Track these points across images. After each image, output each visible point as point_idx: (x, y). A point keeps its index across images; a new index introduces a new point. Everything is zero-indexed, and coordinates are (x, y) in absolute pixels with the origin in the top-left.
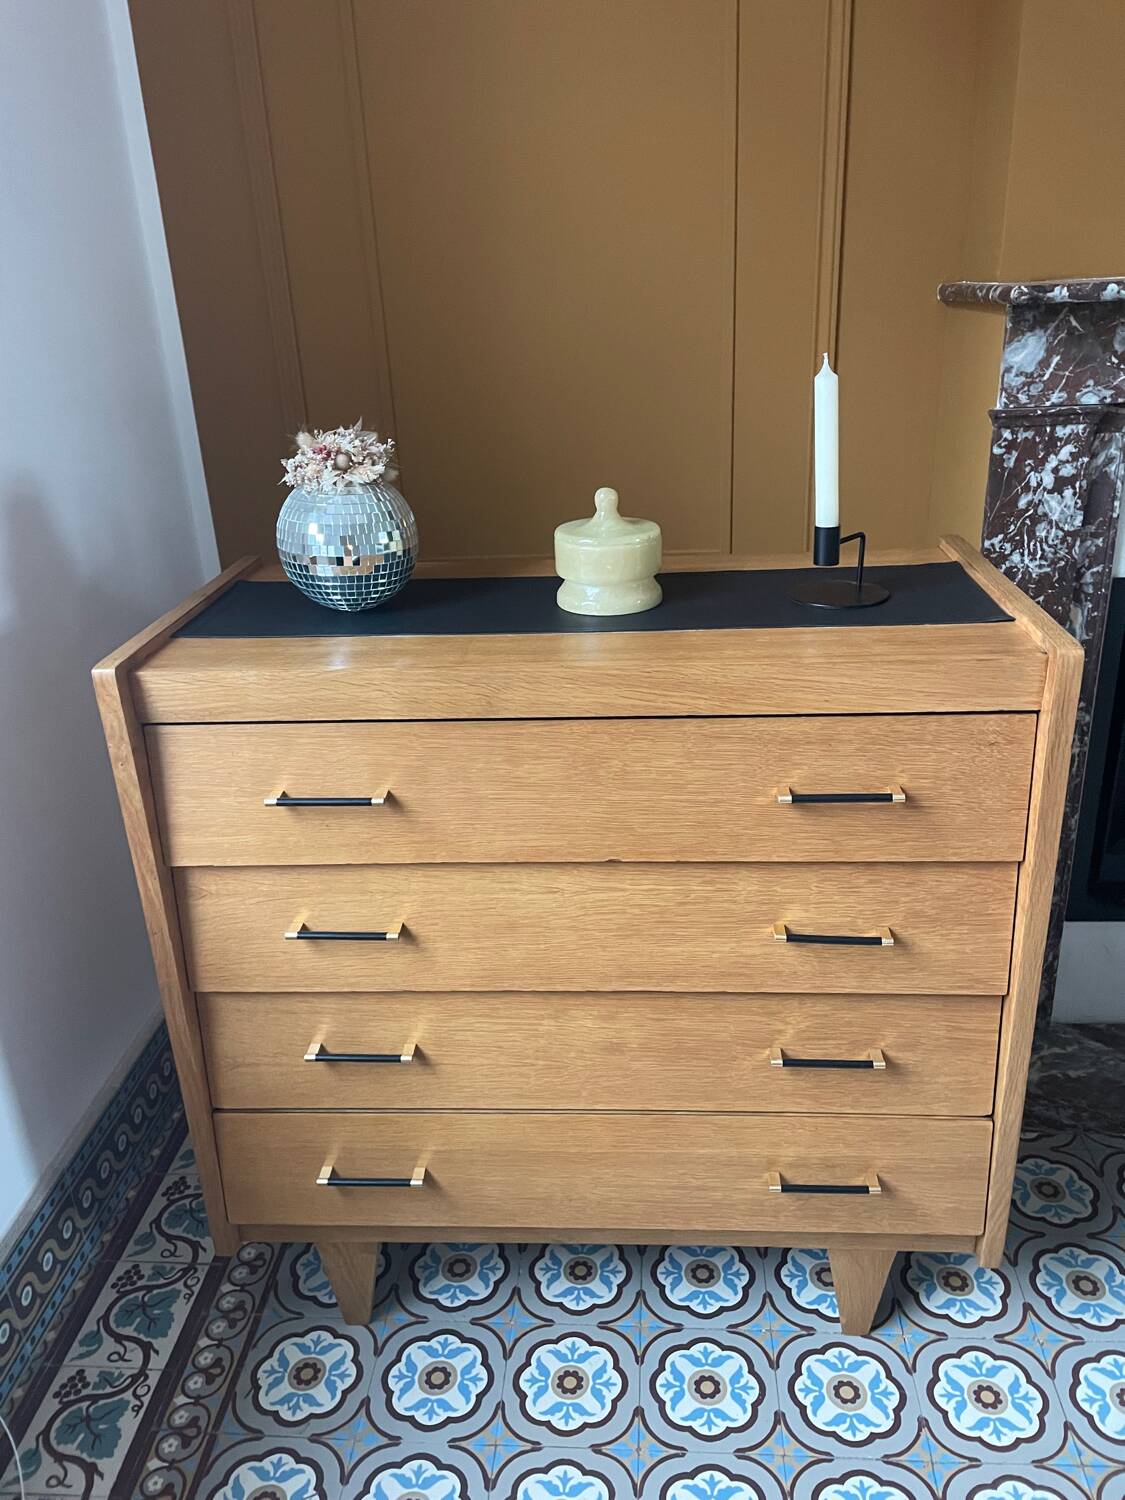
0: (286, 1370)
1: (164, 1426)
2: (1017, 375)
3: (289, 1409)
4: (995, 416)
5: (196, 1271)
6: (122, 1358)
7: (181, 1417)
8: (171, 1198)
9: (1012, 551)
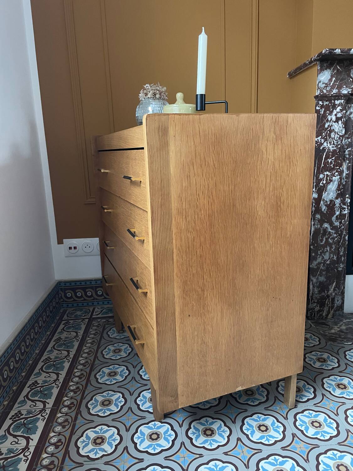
0: (89, 441)
1: (39, 465)
2: (323, 84)
3: (93, 454)
4: (316, 97)
5: (45, 411)
6: (17, 443)
7: (46, 462)
8: (32, 388)
9: (324, 142)
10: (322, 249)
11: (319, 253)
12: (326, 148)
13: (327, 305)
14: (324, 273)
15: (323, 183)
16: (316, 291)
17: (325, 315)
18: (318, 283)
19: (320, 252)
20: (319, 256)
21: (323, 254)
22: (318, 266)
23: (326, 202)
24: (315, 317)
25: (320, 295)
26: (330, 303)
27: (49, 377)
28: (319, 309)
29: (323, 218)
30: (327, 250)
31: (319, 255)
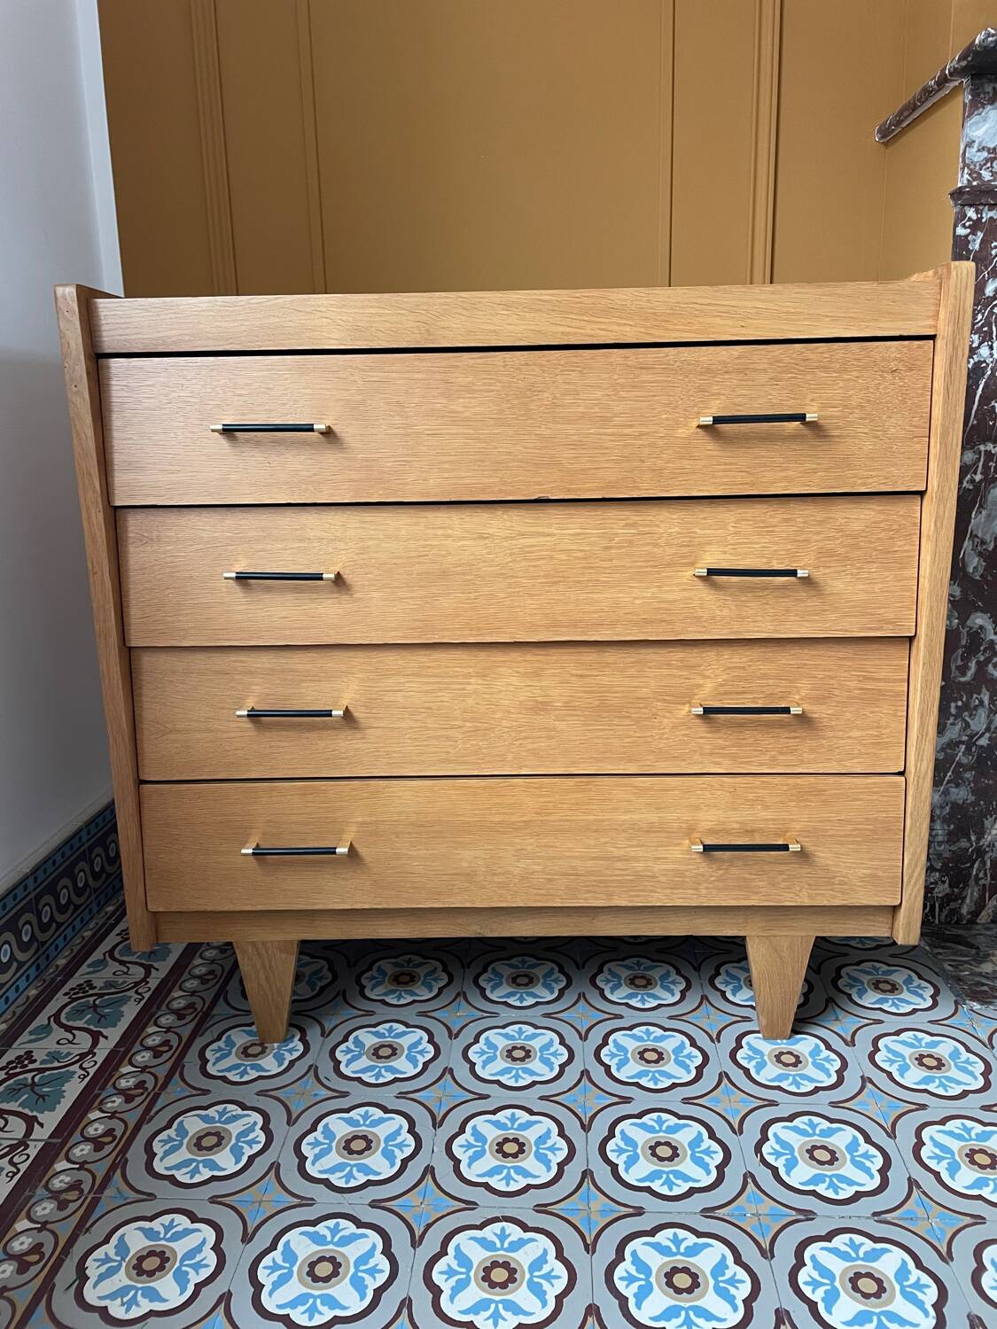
0: (123, 1259)
2: (979, 150)
3: (123, 1304)
4: (957, 194)
5: (27, 1147)
8: (11, 1072)
9: (980, 344)
10: (964, 699)
11: (953, 711)
12: (988, 365)
13: (977, 879)
14: (968, 775)
15: (972, 481)
16: (940, 832)
17: (968, 913)
18: (948, 808)
19: (957, 707)
20: (952, 720)
21: (966, 713)
22: (949, 751)
23: (983, 542)
24: (934, 917)
25: (954, 848)
26: (985, 874)
27: (70, 1042)
28: (948, 890)
29: (971, 597)
30: (981, 702)
31: (953, 715)
